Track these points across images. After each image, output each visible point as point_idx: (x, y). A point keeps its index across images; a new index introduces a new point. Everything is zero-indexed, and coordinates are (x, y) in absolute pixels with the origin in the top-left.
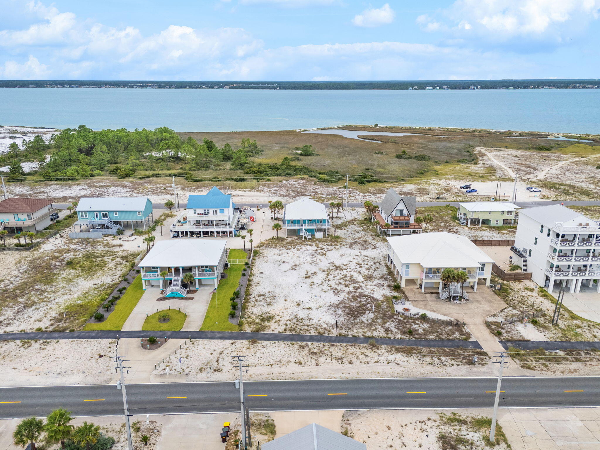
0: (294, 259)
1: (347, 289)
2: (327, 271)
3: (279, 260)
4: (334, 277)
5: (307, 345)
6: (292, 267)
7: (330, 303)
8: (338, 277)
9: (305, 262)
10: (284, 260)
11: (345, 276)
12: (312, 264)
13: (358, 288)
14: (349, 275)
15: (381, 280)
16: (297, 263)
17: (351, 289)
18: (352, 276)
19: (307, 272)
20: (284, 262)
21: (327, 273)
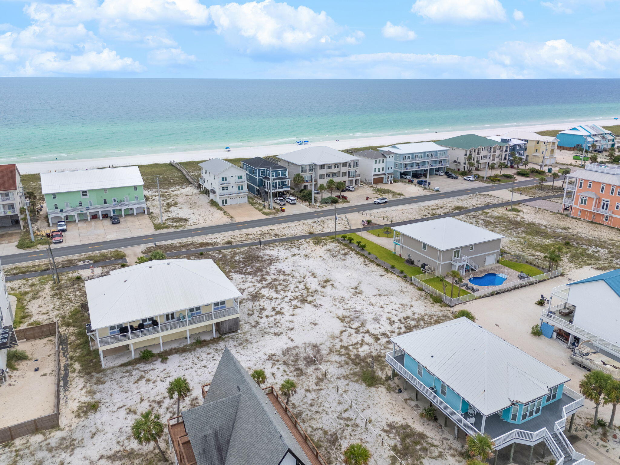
0: (372, 301)
1: (273, 276)
2: (312, 293)
3: (390, 297)
4: (297, 287)
5: (275, 237)
6: (361, 291)
7: (280, 262)
8: (292, 287)
9: (353, 299)
10: (383, 297)
11: (285, 291)
12: (340, 298)
13: (261, 281)
14: (282, 293)
17: (268, 278)
18: (277, 292)
19: (333, 287)
20: (380, 295)
21: (310, 291)
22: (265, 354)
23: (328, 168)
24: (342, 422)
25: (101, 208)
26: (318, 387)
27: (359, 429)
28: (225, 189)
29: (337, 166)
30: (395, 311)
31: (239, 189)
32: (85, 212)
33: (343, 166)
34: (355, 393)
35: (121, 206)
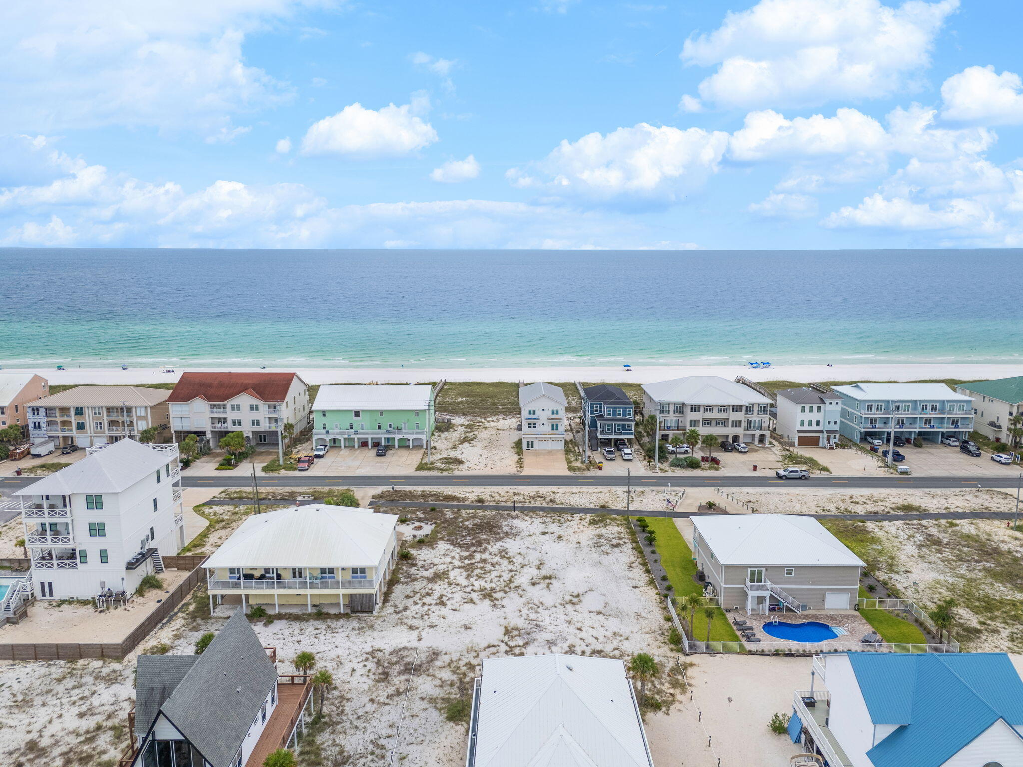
0: (577, 618)
1: (485, 556)
2: (510, 588)
3: (611, 618)
4: (500, 577)
5: (548, 503)
6: (581, 601)
7: (516, 539)
8: (494, 574)
9: (554, 609)
10: (601, 617)
11: (479, 577)
12: (538, 604)
13: (466, 558)
14: (472, 580)
15: (418, 576)
16: (569, 607)
17: (478, 556)
18: (468, 577)
19: (548, 587)
20: (599, 613)
21: (511, 585)
22: (372, 647)
23: (706, 410)
24: (370, 747)
25: (372, 434)
26: (387, 701)
27: (383, 761)
28: (532, 426)
29: (723, 409)
30: (594, 639)
31: (553, 429)
32: (352, 437)
33: (733, 411)
34: (423, 721)
35: (394, 434)
